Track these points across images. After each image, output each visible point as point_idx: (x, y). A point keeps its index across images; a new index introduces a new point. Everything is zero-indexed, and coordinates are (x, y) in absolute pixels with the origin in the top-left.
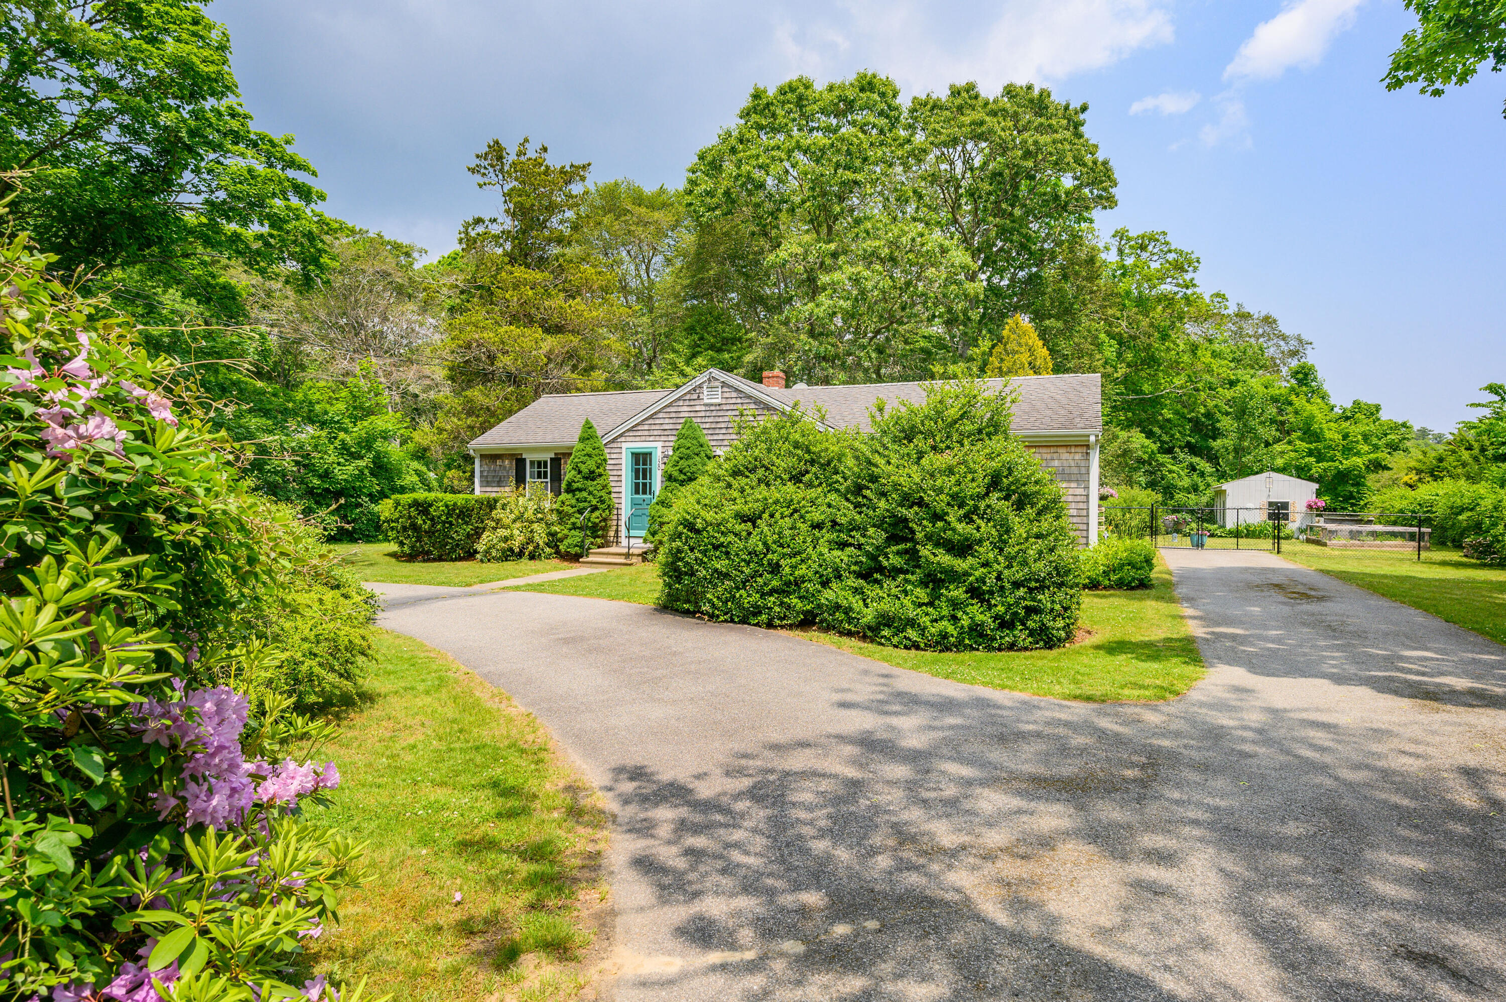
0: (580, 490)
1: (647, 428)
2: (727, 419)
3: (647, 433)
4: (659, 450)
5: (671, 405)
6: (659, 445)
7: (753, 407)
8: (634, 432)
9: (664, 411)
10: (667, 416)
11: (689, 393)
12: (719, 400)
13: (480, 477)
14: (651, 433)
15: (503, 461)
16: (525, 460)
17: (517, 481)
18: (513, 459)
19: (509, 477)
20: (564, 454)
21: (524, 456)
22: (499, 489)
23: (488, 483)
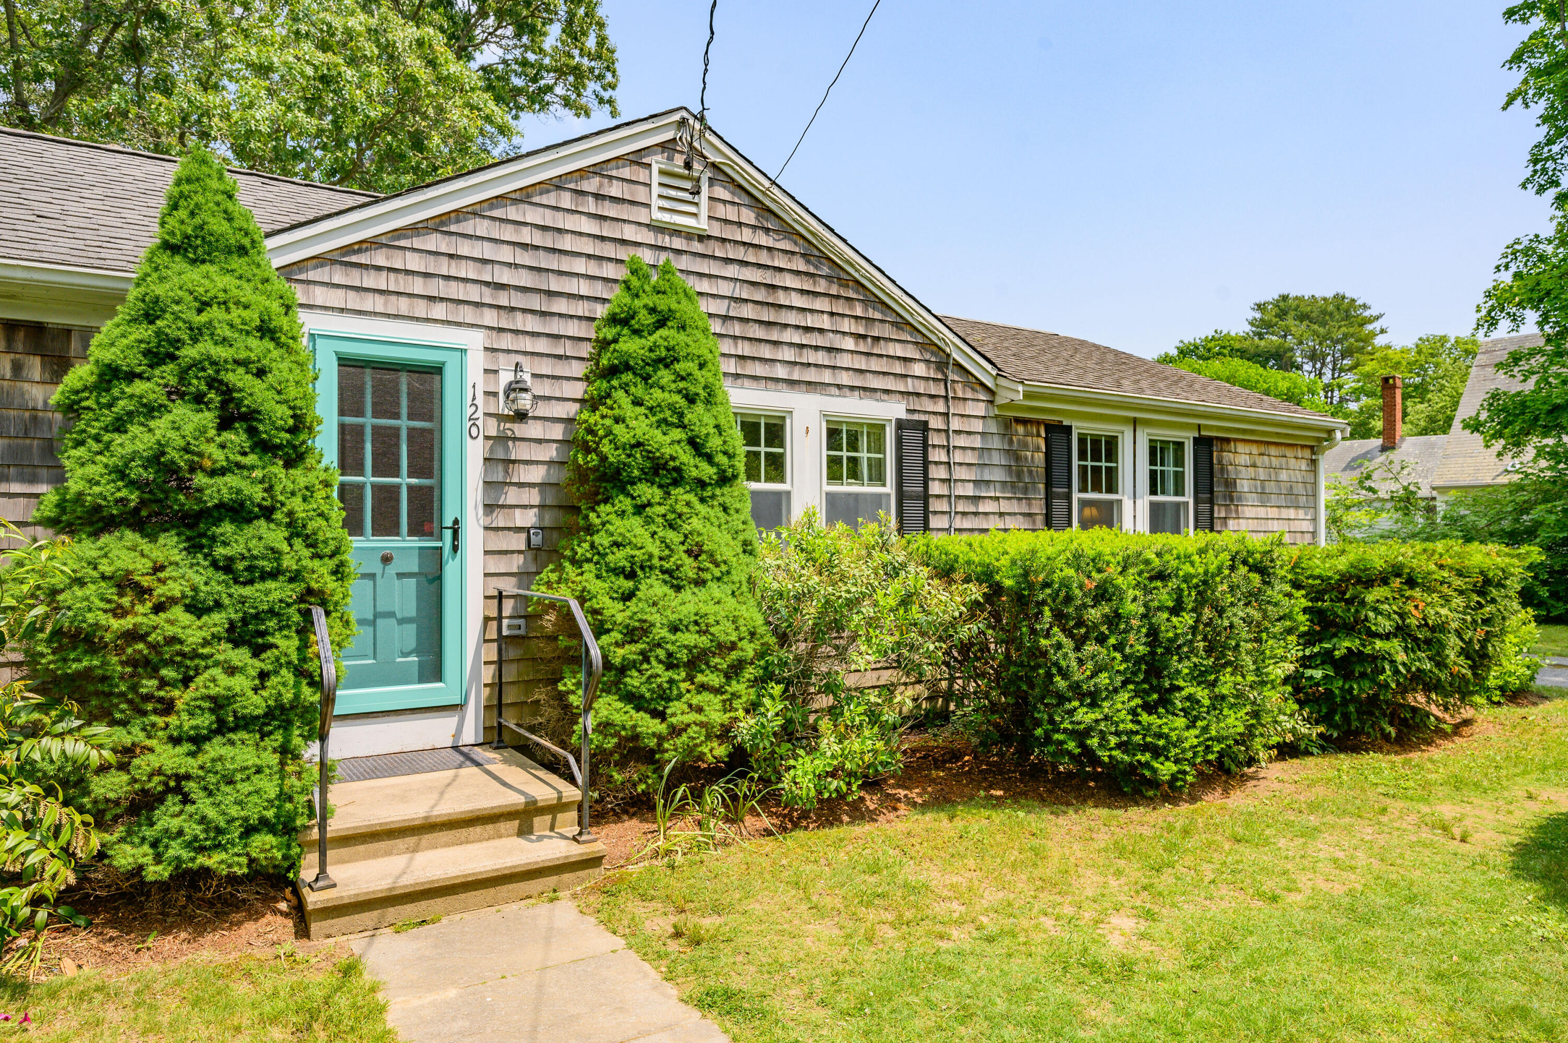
0: (240, 512)
1: (414, 262)
2: (725, 289)
3: (418, 286)
4: (476, 362)
5: (524, 196)
6: (474, 340)
7: (801, 265)
8: (356, 273)
9: (496, 213)
10: (508, 233)
11: (596, 170)
12: (702, 224)
14: (438, 288)
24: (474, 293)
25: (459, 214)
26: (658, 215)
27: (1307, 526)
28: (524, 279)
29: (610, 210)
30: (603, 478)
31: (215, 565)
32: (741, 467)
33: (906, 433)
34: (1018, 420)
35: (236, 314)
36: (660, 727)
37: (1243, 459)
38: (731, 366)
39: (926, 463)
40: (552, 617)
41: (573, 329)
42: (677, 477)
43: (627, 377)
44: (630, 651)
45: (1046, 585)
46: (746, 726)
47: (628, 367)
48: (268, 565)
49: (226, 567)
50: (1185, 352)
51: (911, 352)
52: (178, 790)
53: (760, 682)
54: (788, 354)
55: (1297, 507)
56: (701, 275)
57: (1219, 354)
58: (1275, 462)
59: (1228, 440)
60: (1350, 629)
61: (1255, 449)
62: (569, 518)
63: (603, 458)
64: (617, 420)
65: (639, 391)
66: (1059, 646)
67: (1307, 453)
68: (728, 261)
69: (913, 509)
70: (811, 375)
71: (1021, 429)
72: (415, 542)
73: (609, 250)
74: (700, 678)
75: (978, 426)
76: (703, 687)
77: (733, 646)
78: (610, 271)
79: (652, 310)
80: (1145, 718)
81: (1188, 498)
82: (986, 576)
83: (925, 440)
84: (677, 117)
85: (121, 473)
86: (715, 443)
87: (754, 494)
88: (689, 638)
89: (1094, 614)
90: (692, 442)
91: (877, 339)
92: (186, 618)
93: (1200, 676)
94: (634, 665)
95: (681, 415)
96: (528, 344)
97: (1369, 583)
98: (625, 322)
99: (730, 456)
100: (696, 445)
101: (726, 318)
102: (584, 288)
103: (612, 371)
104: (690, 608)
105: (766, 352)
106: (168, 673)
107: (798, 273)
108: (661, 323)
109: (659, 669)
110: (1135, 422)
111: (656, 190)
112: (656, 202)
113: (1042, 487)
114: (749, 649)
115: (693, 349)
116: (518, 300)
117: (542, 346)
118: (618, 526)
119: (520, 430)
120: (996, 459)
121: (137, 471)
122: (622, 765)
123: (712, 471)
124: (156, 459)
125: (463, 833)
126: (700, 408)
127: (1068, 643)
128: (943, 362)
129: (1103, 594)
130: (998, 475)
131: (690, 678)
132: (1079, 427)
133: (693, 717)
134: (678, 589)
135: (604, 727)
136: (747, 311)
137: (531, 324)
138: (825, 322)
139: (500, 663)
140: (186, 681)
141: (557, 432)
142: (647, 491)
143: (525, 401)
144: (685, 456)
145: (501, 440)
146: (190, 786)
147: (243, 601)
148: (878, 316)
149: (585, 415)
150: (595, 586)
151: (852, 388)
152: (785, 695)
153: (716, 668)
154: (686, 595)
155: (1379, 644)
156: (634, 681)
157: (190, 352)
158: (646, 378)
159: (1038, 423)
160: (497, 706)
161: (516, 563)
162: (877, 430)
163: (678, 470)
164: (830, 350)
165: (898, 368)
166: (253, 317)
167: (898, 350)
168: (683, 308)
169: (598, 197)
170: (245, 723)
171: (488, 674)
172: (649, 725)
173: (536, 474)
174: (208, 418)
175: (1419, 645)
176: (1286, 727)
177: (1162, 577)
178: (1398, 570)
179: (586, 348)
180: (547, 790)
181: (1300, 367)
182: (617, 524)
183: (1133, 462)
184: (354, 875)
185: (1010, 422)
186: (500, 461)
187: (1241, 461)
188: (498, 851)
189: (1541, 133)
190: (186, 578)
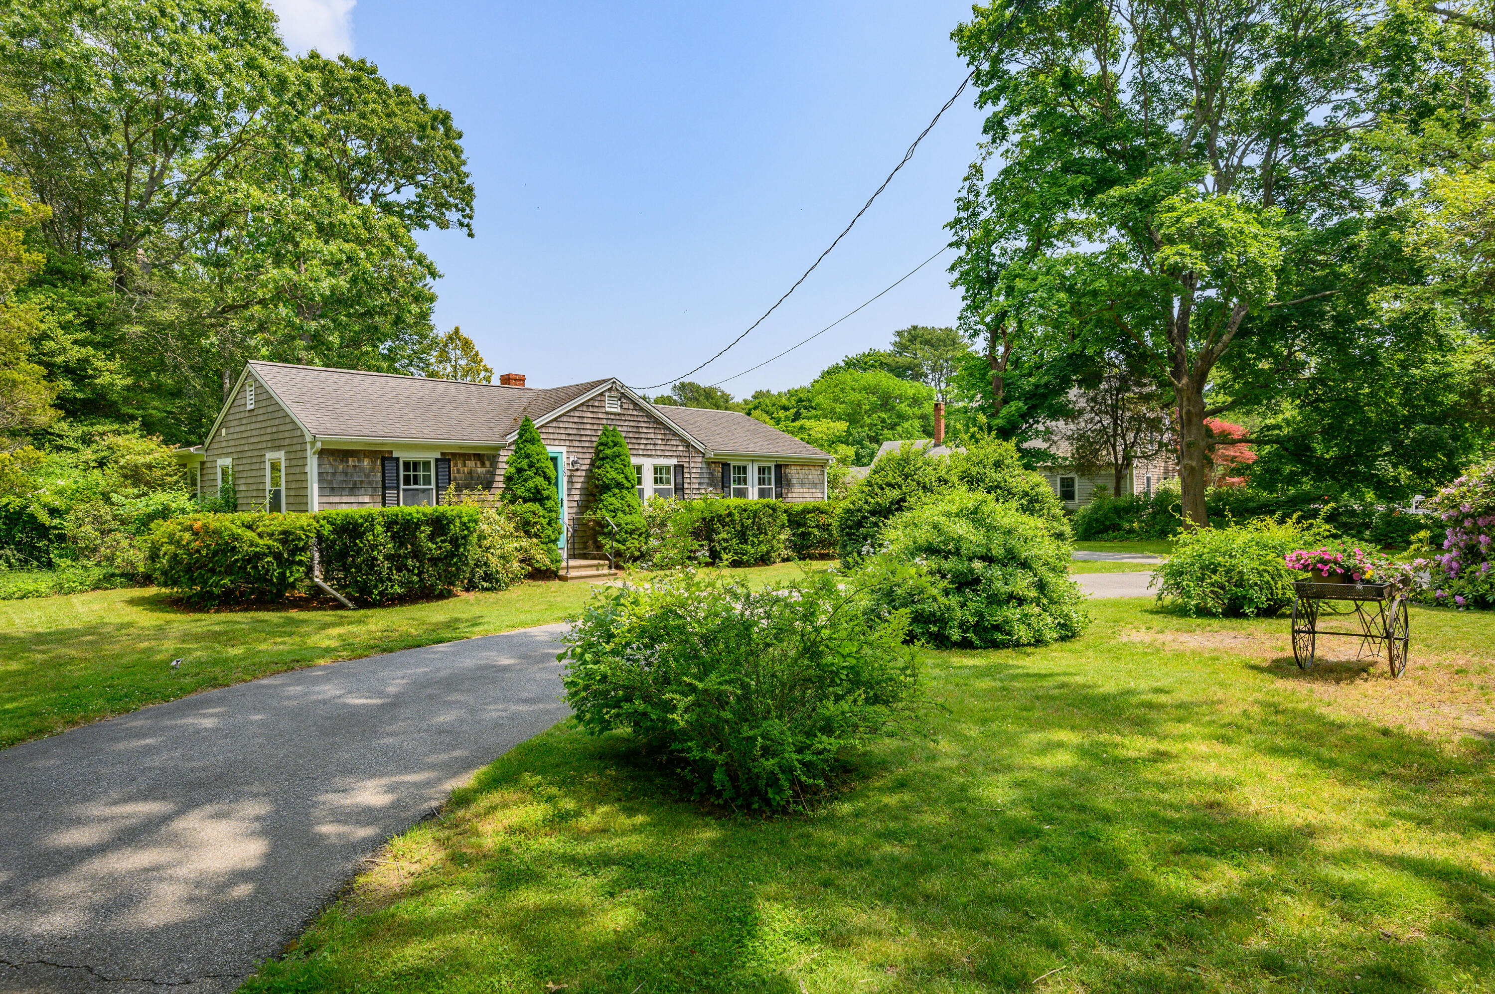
0: (548, 498)
1: (551, 430)
2: (625, 429)
3: (551, 437)
4: (565, 455)
5: (575, 409)
6: (564, 449)
7: (646, 420)
9: (569, 415)
10: (571, 420)
11: (592, 399)
12: (619, 410)
13: (320, 481)
14: (556, 436)
15: (359, 461)
16: (397, 459)
17: (384, 488)
18: (376, 459)
19: (370, 483)
20: (454, 455)
21: (395, 455)
22: (352, 499)
23: (333, 491)
24: (564, 437)
25: (560, 416)
26: (608, 409)
27: (820, 495)
28: (575, 432)
29: (595, 410)
30: (602, 487)
32: (636, 483)
33: (677, 469)
34: (712, 463)
37: (794, 471)
38: (630, 452)
39: (683, 478)
40: (592, 523)
41: (588, 445)
42: (623, 487)
43: (607, 460)
45: (716, 514)
46: (645, 548)
47: (606, 457)
50: (851, 364)
51: (678, 443)
53: (646, 538)
54: (642, 447)
55: (816, 489)
56: (620, 426)
57: (872, 366)
58: (806, 472)
59: (788, 465)
60: (805, 525)
61: (799, 468)
62: (593, 498)
63: (602, 482)
64: (605, 472)
65: (610, 464)
67: (820, 468)
68: (625, 420)
69: (680, 493)
70: (649, 453)
71: (713, 465)
73: (596, 421)
74: (633, 536)
75: (699, 465)
76: (634, 538)
77: (640, 529)
78: (595, 427)
79: (612, 441)
81: (773, 486)
83: (683, 471)
84: (612, 380)
86: (631, 478)
88: (630, 527)
89: (727, 520)
90: (624, 476)
91: (668, 440)
93: (756, 536)
94: (617, 533)
95: (622, 470)
96: (577, 450)
97: (809, 512)
98: (606, 445)
100: (627, 478)
101: (628, 438)
102: (589, 433)
103: (603, 459)
104: (629, 519)
105: (638, 447)
107: (645, 422)
108: (615, 445)
109: (623, 534)
110: (753, 460)
111: (607, 402)
112: (607, 406)
113: (720, 484)
114: (643, 530)
115: (624, 452)
116: (574, 438)
117: (580, 450)
118: (610, 500)
119: (575, 474)
120: (705, 475)
121: (532, 490)
122: (616, 557)
123: (631, 485)
124: (536, 487)
125: (585, 569)
126: (626, 466)
128: (688, 445)
129: (730, 514)
130: (706, 481)
131: (631, 536)
132: (733, 464)
133: (632, 545)
134: (626, 515)
135: (611, 548)
136: (631, 435)
137: (577, 444)
138: (652, 436)
139: (573, 537)
141: (584, 474)
142: (616, 491)
143: (577, 466)
144: (625, 482)
145: (571, 476)
147: (549, 517)
148: (668, 432)
149: (596, 470)
150: (605, 514)
151: (661, 456)
153: (636, 534)
154: (628, 516)
155: (810, 530)
156: (617, 537)
157: (538, 465)
158: (613, 460)
159: (719, 463)
160: (575, 548)
161: (575, 510)
162: (668, 468)
163: (623, 485)
164: (654, 444)
165: (674, 448)
167: (674, 443)
168: (619, 439)
169: (593, 406)
171: (570, 540)
172: (622, 547)
173: (580, 486)
175: (824, 530)
176: (785, 553)
177: (745, 510)
178: (818, 509)
179: (592, 451)
180: (601, 562)
181: (926, 376)
182: (609, 498)
183: (753, 474)
184: (573, 573)
185: (709, 463)
186: (571, 482)
187: (793, 473)
188: (595, 572)
189: (963, 304)
190: (542, 512)
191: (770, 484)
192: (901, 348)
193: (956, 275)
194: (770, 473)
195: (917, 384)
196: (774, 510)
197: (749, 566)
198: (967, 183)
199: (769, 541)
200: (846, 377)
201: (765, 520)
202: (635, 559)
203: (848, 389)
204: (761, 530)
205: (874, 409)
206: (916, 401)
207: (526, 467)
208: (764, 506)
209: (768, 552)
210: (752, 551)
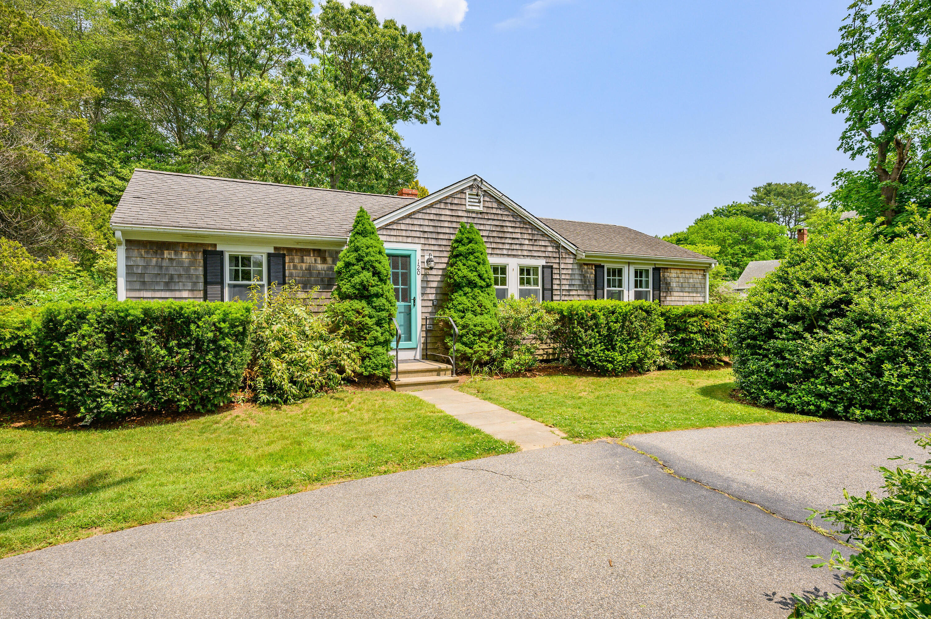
0: (377, 295)
1: (403, 227)
2: (488, 228)
3: (404, 233)
4: (419, 253)
5: (431, 206)
6: (418, 247)
7: (512, 219)
8: (389, 231)
9: (424, 211)
10: (427, 217)
11: (451, 196)
12: (481, 209)
13: (128, 274)
14: (409, 234)
15: (176, 253)
16: (222, 253)
17: (206, 283)
18: (197, 252)
19: (189, 277)
20: (290, 250)
21: (219, 248)
22: (167, 294)
23: (144, 285)
24: (418, 234)
25: (414, 213)
26: (468, 207)
27: (701, 299)
28: (431, 229)
29: (454, 207)
30: (455, 286)
31: (373, 307)
32: (493, 282)
33: (545, 269)
34: (585, 264)
35: (374, 249)
36: (471, 351)
37: (673, 275)
38: (490, 251)
39: (552, 279)
40: (442, 323)
41: (444, 243)
42: (475, 285)
43: (461, 257)
44: (464, 331)
45: (577, 314)
46: (494, 352)
47: (461, 255)
48: (383, 308)
49: (374, 308)
50: (718, 213)
51: (547, 244)
52: (368, 357)
53: (497, 341)
54: (507, 246)
55: (697, 292)
56: (481, 224)
57: (735, 214)
58: (687, 275)
59: (667, 268)
60: (685, 330)
61: (678, 271)
62: (445, 297)
63: (455, 280)
64: (459, 270)
65: (464, 261)
66: (580, 331)
67: (702, 272)
68: (489, 219)
69: (548, 293)
70: (514, 253)
71: (586, 267)
72: (403, 303)
73: (454, 219)
74: (482, 339)
75: (570, 266)
76: (483, 341)
77: (491, 331)
78: (454, 225)
79: (468, 238)
80: (606, 352)
81: (650, 289)
82: (561, 312)
83: (552, 271)
84: (473, 178)
85: (354, 287)
86: (485, 276)
87: (497, 289)
88: (479, 328)
89: (591, 323)
90: (479, 275)
91: (536, 240)
92: (369, 319)
93: (626, 342)
94: (464, 335)
95: (476, 268)
96: (433, 248)
97: (690, 316)
98: (460, 242)
99: (490, 279)
100: (480, 276)
101: (488, 237)
102: (447, 231)
103: (457, 256)
104: (479, 321)
105: (500, 246)
106: (365, 331)
107: (510, 221)
108: (470, 242)
109: (471, 336)
110: (629, 263)
111: (468, 200)
112: (468, 203)
113: (593, 286)
114: (495, 332)
115: (479, 249)
116: (430, 235)
117: (436, 248)
119: (431, 272)
120: (577, 277)
121: (358, 287)
122: (462, 361)
123: (485, 283)
124: (362, 283)
125: (425, 374)
126: (481, 266)
127: (583, 330)
128: (558, 246)
129: (593, 317)
130: (577, 282)
131: (479, 339)
132: (607, 266)
133: (480, 349)
134: (476, 316)
135: (457, 351)
136: (495, 234)
137: (433, 242)
138: (519, 236)
139: (426, 337)
140: (368, 334)
141: (440, 272)
142: (467, 289)
143: (432, 264)
144: (477, 280)
145: (425, 275)
146: (371, 356)
147: (378, 316)
148: (536, 233)
149: (449, 268)
150: (454, 315)
151: (528, 256)
152: (504, 344)
153: (486, 337)
154: (478, 317)
155: (692, 335)
156: (465, 339)
157: (366, 259)
158: (466, 258)
159: (592, 264)
160: (425, 349)
161: (430, 310)
162: (536, 269)
163: (475, 283)
164: (520, 244)
165: (543, 249)
166: (378, 249)
167: (543, 243)
168: (477, 237)
169: (451, 204)
170: (380, 343)
171: (423, 340)
172: (469, 351)
173: (435, 285)
174: (371, 274)
175: (709, 336)
176: (661, 360)
177: (613, 313)
178: (702, 313)
179: (449, 249)
180: (443, 366)
181: (778, 220)
182: (459, 298)
183: (628, 276)
184: (403, 380)
185: (582, 265)
186: (425, 281)
187: (672, 276)
188: (434, 378)
189: (847, 126)
190: (368, 310)
191: (647, 287)
192: (758, 199)
193: (838, 100)
194: (647, 276)
195: (771, 224)
196: (647, 312)
197: (617, 376)
198: (853, 11)
199: (643, 347)
200: (715, 222)
201: (637, 324)
202: (482, 364)
203: (716, 229)
204: (632, 336)
205: (737, 242)
206: (770, 236)
207: (354, 261)
208: (636, 308)
209: (640, 360)
210: (620, 358)
